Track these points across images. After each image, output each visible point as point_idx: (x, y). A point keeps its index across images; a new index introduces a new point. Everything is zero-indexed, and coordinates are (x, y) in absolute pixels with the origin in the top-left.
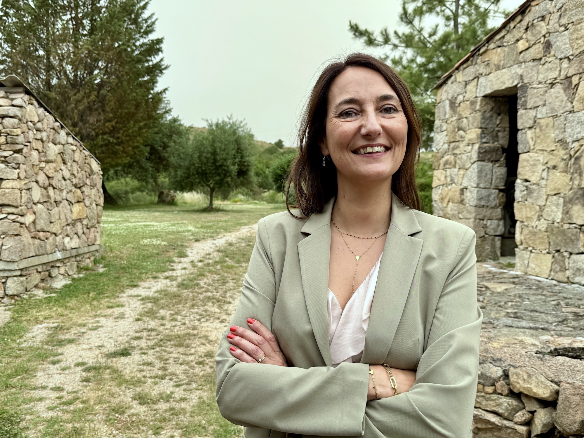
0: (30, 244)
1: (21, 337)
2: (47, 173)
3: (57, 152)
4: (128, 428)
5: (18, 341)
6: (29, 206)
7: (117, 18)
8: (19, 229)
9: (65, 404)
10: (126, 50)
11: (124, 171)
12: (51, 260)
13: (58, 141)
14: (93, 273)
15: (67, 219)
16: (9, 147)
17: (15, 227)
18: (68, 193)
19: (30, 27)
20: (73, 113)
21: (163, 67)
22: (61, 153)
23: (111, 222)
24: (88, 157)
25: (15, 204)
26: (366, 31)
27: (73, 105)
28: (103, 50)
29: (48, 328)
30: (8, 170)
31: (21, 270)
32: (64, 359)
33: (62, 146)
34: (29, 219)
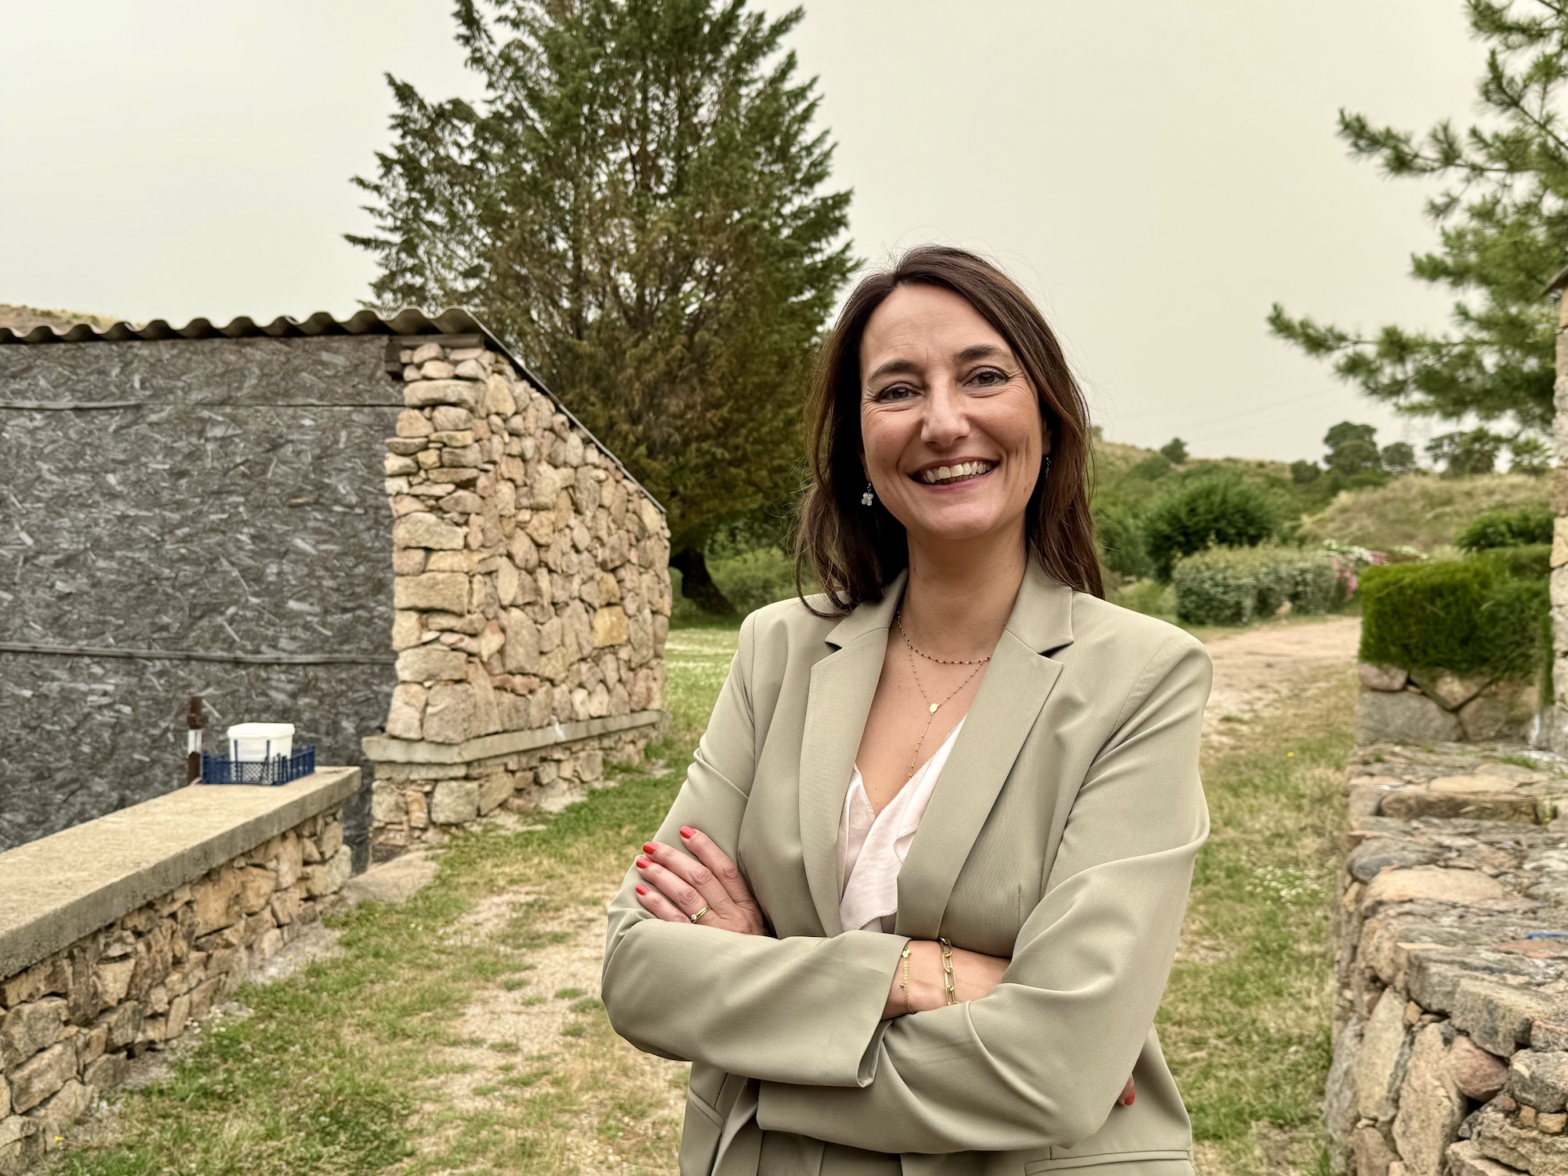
0: (490, 703)
1: (448, 923)
2: (535, 535)
3: (559, 484)
4: (645, 1152)
5: (441, 932)
6: (490, 613)
7: (736, 149)
8: (465, 667)
9: (514, 1083)
10: (756, 228)
11: (750, 529)
12: (539, 743)
13: (561, 459)
14: (638, 778)
15: (580, 647)
16: (447, 474)
17: (455, 662)
18: (584, 583)
19: (534, 184)
20: (631, 389)
21: (849, 264)
22: (570, 488)
23: (707, 657)
24: (635, 497)
25: (456, 609)
26: (1389, 134)
27: (630, 371)
28: (702, 231)
29: (514, 906)
30: (444, 528)
31: (468, 764)
32: (535, 980)
33: (571, 471)
34: (488, 644)
